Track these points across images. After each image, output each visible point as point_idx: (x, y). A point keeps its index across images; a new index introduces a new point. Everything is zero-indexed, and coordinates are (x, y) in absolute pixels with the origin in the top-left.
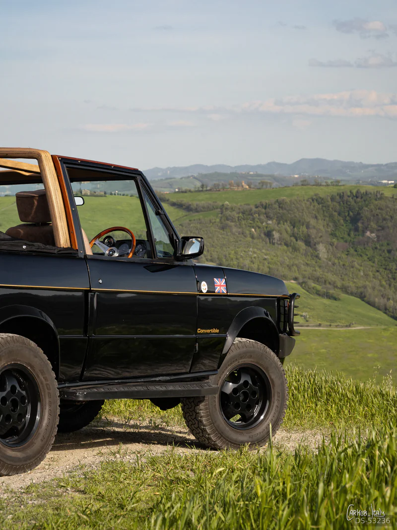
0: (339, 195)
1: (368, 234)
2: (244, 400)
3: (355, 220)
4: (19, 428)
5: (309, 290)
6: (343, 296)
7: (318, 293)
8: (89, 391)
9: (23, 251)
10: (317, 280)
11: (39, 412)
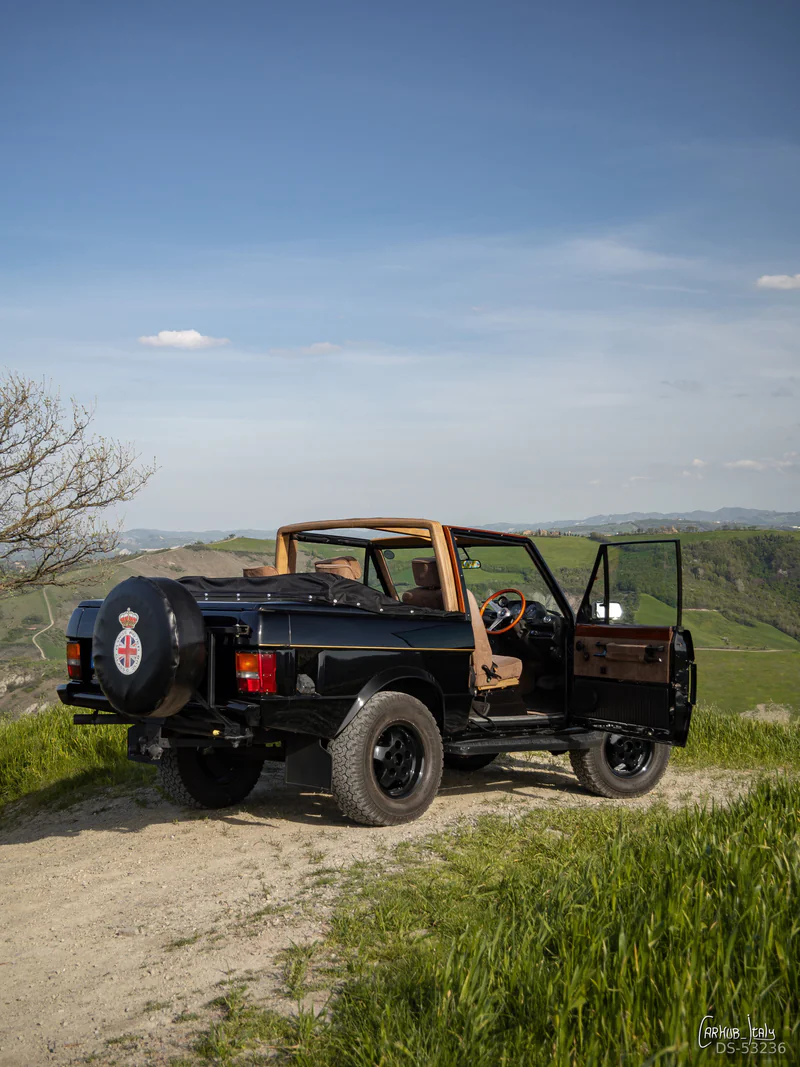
0: (755, 538)
1: (780, 571)
2: (629, 750)
3: (769, 559)
4: (404, 780)
5: (728, 617)
6: (758, 623)
7: (737, 620)
8: (474, 745)
9: (411, 615)
10: (736, 609)
11: (422, 769)
